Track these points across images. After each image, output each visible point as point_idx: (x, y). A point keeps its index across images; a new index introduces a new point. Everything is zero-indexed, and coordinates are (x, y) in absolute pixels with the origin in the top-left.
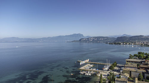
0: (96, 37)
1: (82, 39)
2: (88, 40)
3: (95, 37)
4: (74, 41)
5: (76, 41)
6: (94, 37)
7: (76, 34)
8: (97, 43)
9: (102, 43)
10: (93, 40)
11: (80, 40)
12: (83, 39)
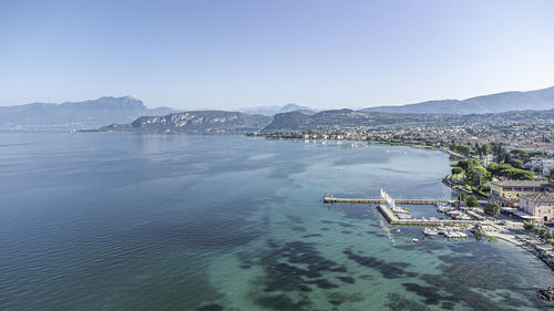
0: (198, 114)
1: (143, 118)
2: (167, 123)
3: (195, 112)
4: (111, 127)
5: (120, 126)
6: (191, 113)
7: (111, 98)
8: (205, 134)
9: (220, 134)
10: (189, 121)
11: (137, 124)
12: (146, 118)
